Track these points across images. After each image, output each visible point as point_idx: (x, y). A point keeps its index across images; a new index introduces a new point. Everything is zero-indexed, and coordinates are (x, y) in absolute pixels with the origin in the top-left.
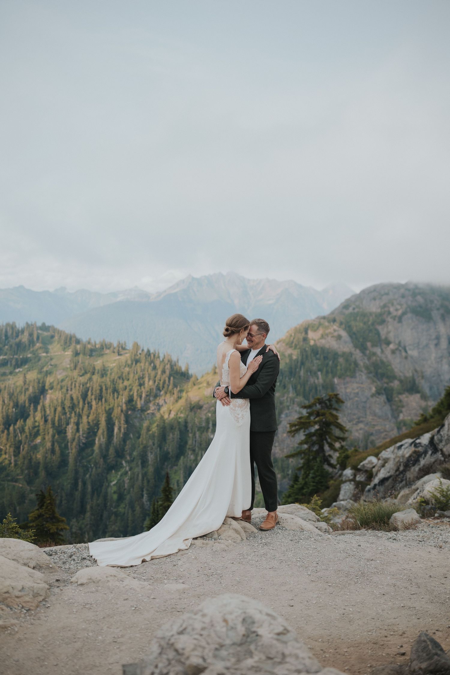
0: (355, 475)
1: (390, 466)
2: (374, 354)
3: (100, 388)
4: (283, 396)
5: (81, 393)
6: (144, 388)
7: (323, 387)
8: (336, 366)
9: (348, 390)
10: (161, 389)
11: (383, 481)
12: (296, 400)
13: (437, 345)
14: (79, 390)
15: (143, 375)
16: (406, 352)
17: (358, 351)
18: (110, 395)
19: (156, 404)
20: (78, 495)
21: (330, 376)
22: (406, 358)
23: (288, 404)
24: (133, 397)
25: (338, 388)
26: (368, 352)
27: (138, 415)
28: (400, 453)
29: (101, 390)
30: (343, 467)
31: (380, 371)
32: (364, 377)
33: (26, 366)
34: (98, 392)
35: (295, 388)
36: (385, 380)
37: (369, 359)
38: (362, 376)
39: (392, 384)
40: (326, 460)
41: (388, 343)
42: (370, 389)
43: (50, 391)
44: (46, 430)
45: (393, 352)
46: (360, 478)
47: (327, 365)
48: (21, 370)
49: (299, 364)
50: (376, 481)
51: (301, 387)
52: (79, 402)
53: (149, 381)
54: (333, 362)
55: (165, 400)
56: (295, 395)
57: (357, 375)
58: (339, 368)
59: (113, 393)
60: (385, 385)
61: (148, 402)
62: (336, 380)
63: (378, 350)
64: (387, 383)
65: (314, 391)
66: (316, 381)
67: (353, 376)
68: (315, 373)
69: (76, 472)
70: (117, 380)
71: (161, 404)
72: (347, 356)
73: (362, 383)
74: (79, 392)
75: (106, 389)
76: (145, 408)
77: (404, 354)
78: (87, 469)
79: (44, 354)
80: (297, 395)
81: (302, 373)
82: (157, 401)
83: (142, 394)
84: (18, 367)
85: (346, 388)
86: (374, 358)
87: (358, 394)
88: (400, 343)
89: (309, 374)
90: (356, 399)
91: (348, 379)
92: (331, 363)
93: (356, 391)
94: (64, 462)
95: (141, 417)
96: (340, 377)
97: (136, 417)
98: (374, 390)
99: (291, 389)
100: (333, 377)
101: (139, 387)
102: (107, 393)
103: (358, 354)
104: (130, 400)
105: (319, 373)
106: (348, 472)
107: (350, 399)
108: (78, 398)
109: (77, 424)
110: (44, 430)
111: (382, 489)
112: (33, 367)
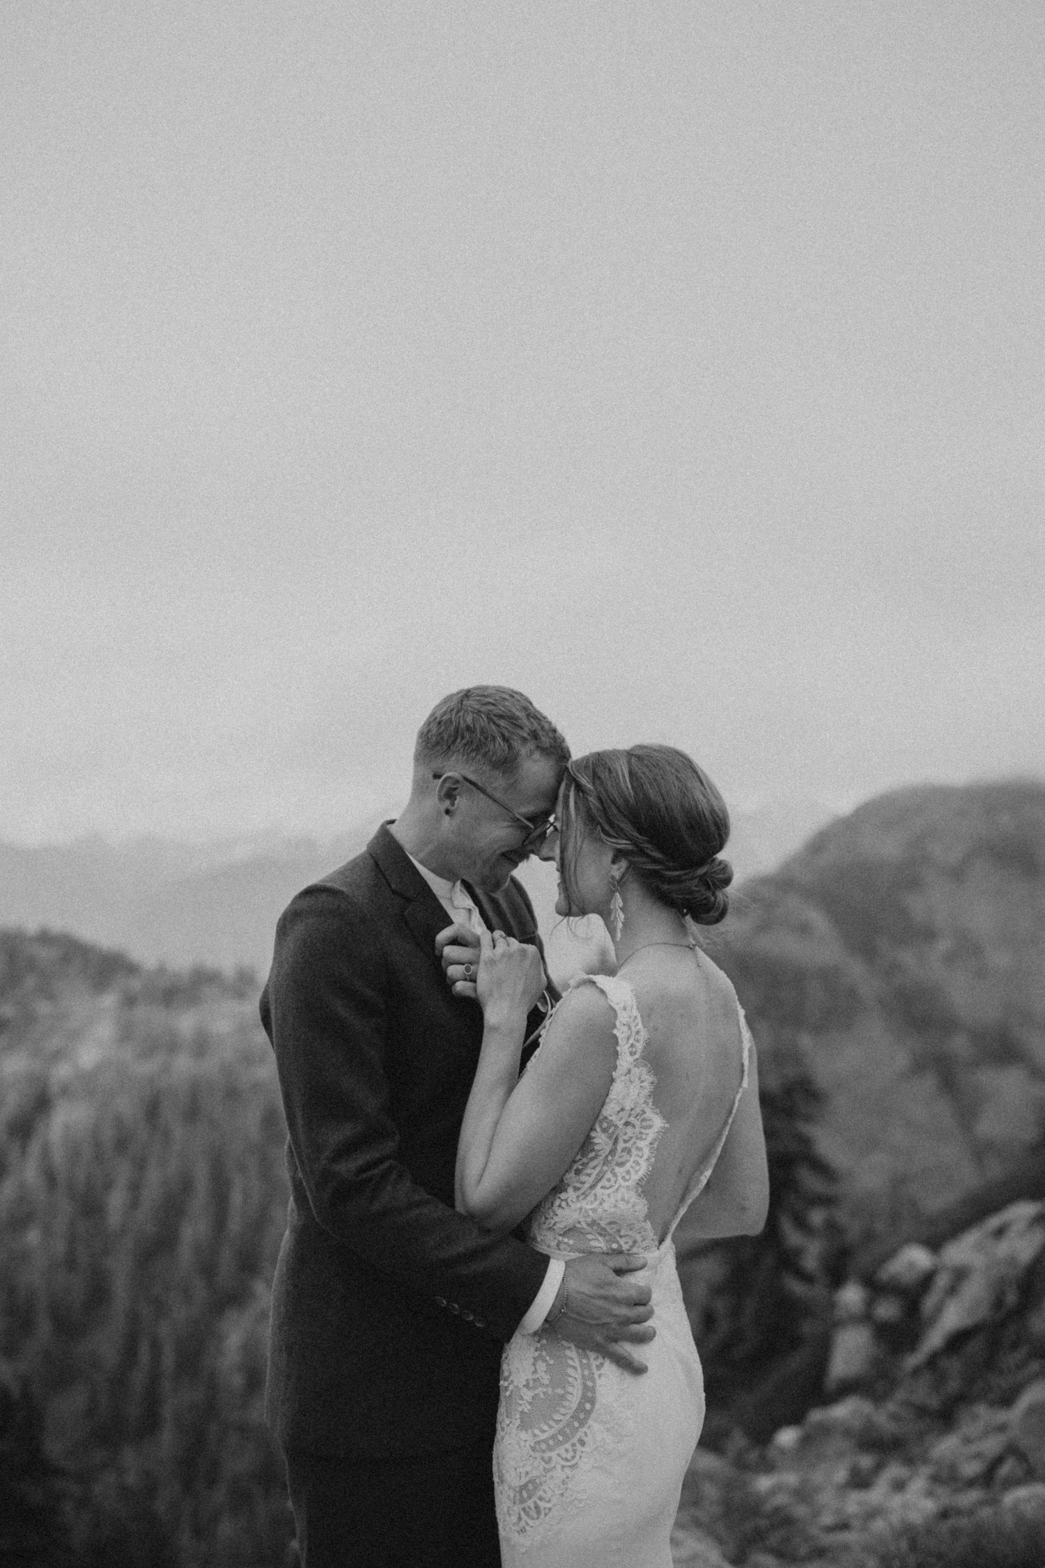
0: (870, 1303)
1: (975, 1292)
2: (899, 967)
5: (141, 1105)
8: (802, 1002)
9: (839, 1065)
11: (957, 1341)
14: (133, 1097)
20: (138, 1378)
21: (789, 1028)
22: (982, 973)
26: (882, 962)
28: (1003, 1248)
30: (837, 1278)
31: (918, 1010)
32: (877, 1027)
34: (187, 1100)
36: (933, 1034)
37: (887, 979)
38: (873, 1025)
39: (950, 1045)
40: (788, 1261)
41: (932, 936)
42: (894, 1059)
43: (61, 1103)
45: (948, 959)
46: (887, 1310)
50: (935, 1339)
52: (138, 1131)
57: (858, 1021)
60: (935, 1047)
62: (804, 1041)
63: (908, 957)
64: (939, 1042)
67: (848, 1027)
69: (134, 1318)
72: (829, 976)
78: (161, 1309)
85: (832, 1060)
86: (900, 978)
88: (963, 935)
91: (834, 1035)
94: (99, 1293)
96: (814, 1031)
98: (903, 1060)
100: (798, 1033)
106: (852, 1296)
107: (843, 1088)
109: (135, 1188)
111: (954, 1366)
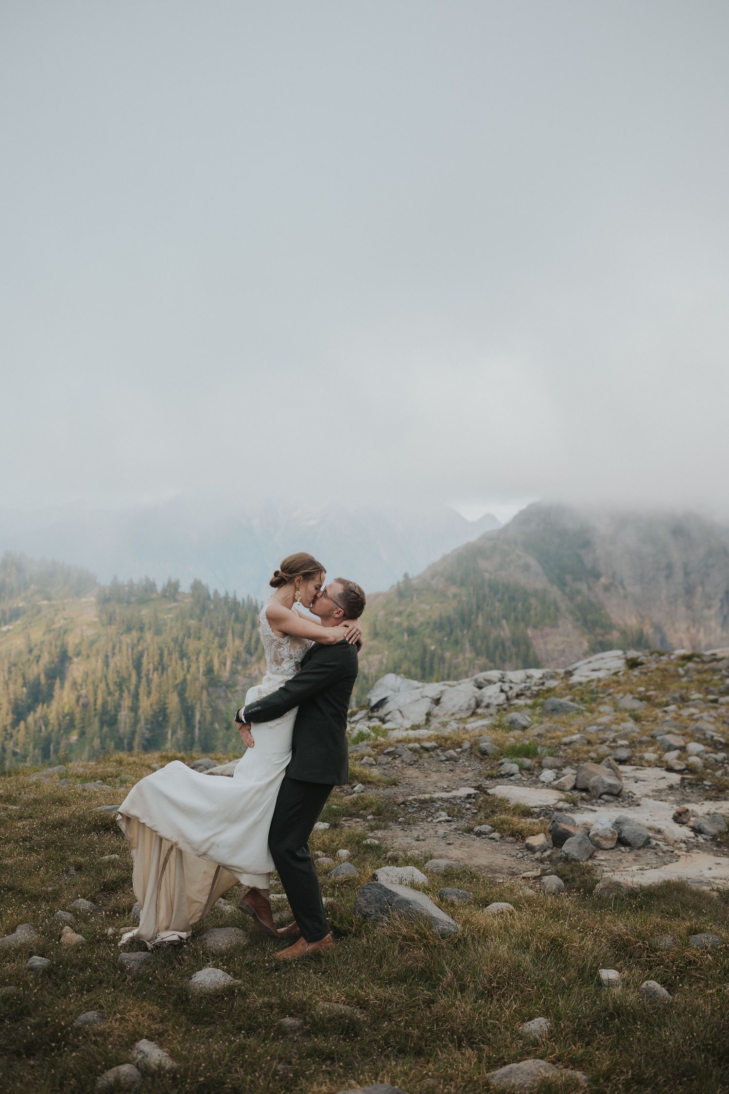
2: (579, 592)
3: (159, 652)
4: (457, 658)
5: (131, 661)
6: (228, 650)
7: (513, 642)
8: (528, 610)
9: (550, 647)
10: (253, 652)
12: (477, 662)
13: (668, 577)
14: (127, 655)
15: (223, 630)
16: (624, 588)
17: (555, 588)
18: (177, 663)
19: (247, 675)
21: (522, 625)
22: (625, 597)
23: (466, 668)
24: (213, 665)
25: (534, 642)
26: (568, 589)
27: (223, 694)
29: (161, 655)
31: (589, 617)
32: (570, 626)
33: (19, 622)
34: (157, 658)
35: (473, 643)
36: (598, 630)
37: (572, 599)
38: (567, 625)
39: (608, 637)
41: (598, 576)
42: (581, 643)
43: (75, 660)
44: (86, 720)
45: (606, 588)
47: (515, 608)
48: (11, 627)
49: (474, 608)
51: (482, 642)
52: (130, 675)
53: (234, 640)
54: (523, 605)
55: (259, 669)
56: (474, 654)
57: (560, 623)
58: (532, 613)
59: (181, 659)
60: (600, 638)
61: (235, 673)
62: (530, 632)
63: (583, 587)
64: (603, 636)
65: (500, 648)
66: (502, 634)
67: (555, 626)
68: (499, 622)
70: (183, 640)
71: (254, 675)
72: (542, 596)
73: (568, 636)
74: (128, 660)
75: (170, 654)
76: (231, 683)
77: (621, 591)
79: (45, 602)
80: (478, 655)
81: (480, 621)
82: (248, 672)
83: (226, 660)
84: (6, 624)
85: (545, 643)
86: (579, 598)
87: (563, 651)
88: (614, 575)
89: (489, 622)
90: (562, 659)
91: (547, 630)
92: (520, 605)
93: (561, 647)
95: (227, 696)
96: (535, 627)
97: (219, 697)
98: (586, 645)
99: (467, 646)
100: (527, 626)
101: (220, 650)
102: (171, 660)
103: (555, 592)
104: (209, 671)
105: (504, 622)
107: (554, 660)
108: (127, 668)
109: (134, 709)
110: (83, 719)
112: (30, 623)
